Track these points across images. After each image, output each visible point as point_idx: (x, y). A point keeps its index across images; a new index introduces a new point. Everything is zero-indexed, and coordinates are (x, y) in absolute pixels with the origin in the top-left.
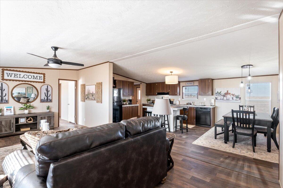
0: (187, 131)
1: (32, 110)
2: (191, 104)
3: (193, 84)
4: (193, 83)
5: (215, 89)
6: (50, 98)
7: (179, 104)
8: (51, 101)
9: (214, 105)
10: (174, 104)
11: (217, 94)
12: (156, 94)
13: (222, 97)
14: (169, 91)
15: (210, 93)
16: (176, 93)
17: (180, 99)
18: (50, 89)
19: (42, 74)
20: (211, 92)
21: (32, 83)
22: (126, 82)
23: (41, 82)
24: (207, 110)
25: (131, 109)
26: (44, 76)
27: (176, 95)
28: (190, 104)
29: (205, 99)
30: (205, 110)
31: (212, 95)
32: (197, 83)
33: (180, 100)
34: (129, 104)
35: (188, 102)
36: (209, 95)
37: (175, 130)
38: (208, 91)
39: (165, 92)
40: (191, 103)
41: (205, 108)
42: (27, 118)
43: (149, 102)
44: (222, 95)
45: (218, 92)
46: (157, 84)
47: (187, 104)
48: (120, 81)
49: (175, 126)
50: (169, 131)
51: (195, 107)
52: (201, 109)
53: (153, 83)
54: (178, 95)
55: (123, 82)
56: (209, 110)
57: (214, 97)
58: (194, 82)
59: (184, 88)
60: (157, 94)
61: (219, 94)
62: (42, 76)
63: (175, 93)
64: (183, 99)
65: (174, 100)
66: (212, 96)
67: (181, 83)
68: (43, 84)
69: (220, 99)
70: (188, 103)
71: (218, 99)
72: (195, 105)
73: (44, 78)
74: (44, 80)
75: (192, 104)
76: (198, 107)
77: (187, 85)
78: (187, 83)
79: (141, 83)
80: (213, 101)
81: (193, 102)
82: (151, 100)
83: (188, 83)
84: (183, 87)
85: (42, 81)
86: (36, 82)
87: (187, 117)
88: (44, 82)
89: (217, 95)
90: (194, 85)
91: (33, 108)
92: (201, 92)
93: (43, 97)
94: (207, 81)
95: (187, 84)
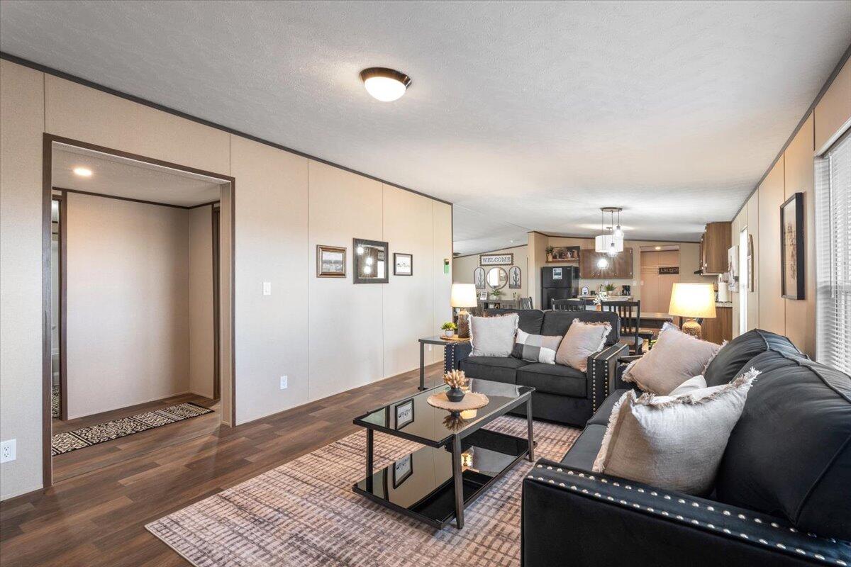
1: (502, 296)
6: (518, 283)
8: (520, 287)
18: (518, 272)
19: (510, 254)
21: (502, 267)
23: (510, 265)
26: (512, 257)
42: (495, 304)
62: (510, 256)
68: (510, 267)
73: (512, 259)
74: (512, 261)
85: (510, 262)
86: (505, 265)
88: (512, 264)
91: (504, 294)
93: (512, 282)
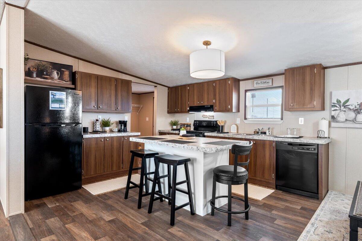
0: (247, 218)
2: (265, 133)
3: (271, 84)
4: (270, 81)
5: (331, 93)
7: (236, 132)
9: (326, 136)
10: (225, 131)
11: (336, 106)
12: (186, 108)
13: (352, 115)
14: (214, 101)
15: (316, 103)
16: (229, 107)
17: (238, 121)
20: (320, 101)
22: (110, 79)
24: (308, 149)
25: (115, 143)
27: (230, 110)
28: (262, 133)
29: (301, 121)
30: (303, 149)
31: (323, 109)
32: (280, 81)
33: (239, 123)
34: (119, 131)
35: (256, 128)
36: (313, 110)
37: (210, 211)
38: (312, 99)
39: (205, 103)
40: (264, 131)
41: (301, 145)
43: (175, 127)
44: (352, 108)
45: (339, 101)
46: (188, 88)
47: (257, 133)
48: (89, 76)
49: (210, 197)
50: (193, 213)
51: (273, 141)
52: (291, 146)
53: (181, 86)
54: (234, 111)
55: (98, 78)
56: (315, 149)
57: (326, 114)
58: (274, 77)
59: (249, 94)
60: (188, 109)
61: (342, 108)
63: (226, 107)
64: (245, 121)
65: (225, 122)
66: (323, 112)
67: (241, 82)
69: (346, 120)
70: (258, 130)
71: (339, 119)
72: (275, 134)
75: (268, 134)
76: (281, 142)
77: (256, 86)
78: (255, 82)
79: (156, 85)
80: (324, 125)
81: (269, 129)
82: (179, 123)
83: (259, 82)
84: (246, 91)
87: (247, 173)
89: (335, 108)
90: (274, 86)
92: (290, 102)
94: (308, 71)
95: (256, 84)
